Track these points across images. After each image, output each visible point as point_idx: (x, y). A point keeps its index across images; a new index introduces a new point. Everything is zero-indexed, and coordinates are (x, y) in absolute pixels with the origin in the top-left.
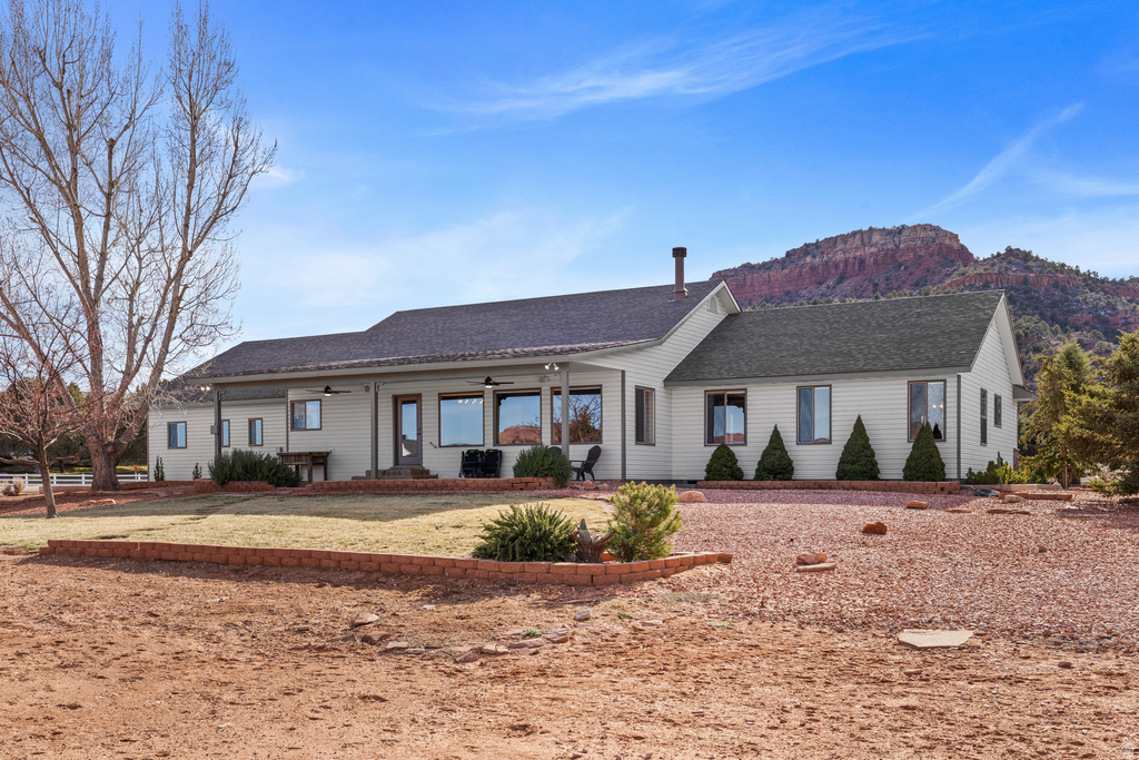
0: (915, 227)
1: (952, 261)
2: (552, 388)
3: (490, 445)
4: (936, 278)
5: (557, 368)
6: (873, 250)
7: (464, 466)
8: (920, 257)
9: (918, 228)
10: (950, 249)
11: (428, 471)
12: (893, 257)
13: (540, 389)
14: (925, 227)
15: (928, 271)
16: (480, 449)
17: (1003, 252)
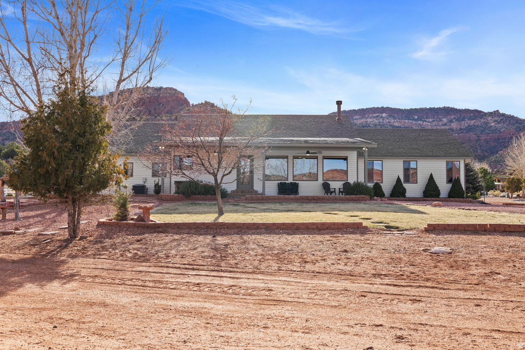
0: (166, 88)
1: (182, 104)
3: (291, 180)
4: (176, 111)
6: (148, 96)
7: (280, 189)
8: (169, 101)
9: (168, 89)
10: (181, 99)
12: (157, 99)
13: (317, 156)
14: (171, 89)
15: (172, 107)
17: (204, 102)
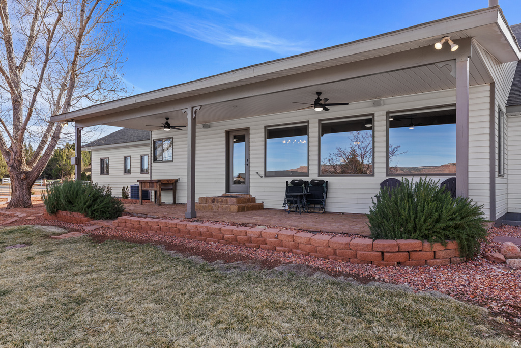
2: (388, 113)
3: (314, 175)
5: (455, 48)
7: (287, 196)
11: (254, 200)
13: (373, 115)
16: (305, 179)
